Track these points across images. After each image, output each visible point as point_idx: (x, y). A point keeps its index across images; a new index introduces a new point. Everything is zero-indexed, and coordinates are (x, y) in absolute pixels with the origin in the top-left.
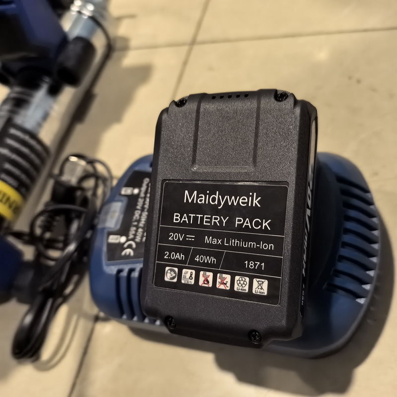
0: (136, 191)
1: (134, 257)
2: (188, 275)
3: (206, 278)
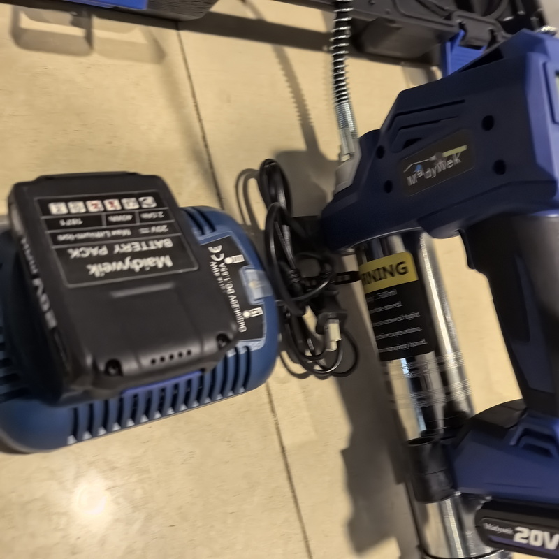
0: (247, 314)
1: (207, 246)
2: (131, 204)
3: (113, 205)
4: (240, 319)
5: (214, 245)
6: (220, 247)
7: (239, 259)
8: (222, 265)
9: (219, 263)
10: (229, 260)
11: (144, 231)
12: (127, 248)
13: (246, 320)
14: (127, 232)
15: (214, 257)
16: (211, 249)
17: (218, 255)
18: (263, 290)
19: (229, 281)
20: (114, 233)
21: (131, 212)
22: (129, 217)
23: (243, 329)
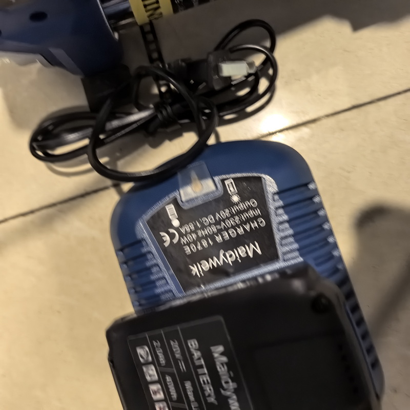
0: (235, 199)
1: (165, 250)
2: (151, 372)
3: (157, 392)
4: (242, 206)
5: (161, 241)
6: (162, 234)
7: (171, 210)
8: (183, 231)
9: (181, 235)
10: (176, 223)
11: (183, 366)
12: (209, 389)
13: (243, 199)
14: (188, 385)
15: (175, 241)
16: (167, 244)
17: (172, 236)
18: (201, 177)
19: (199, 222)
20: (192, 398)
21: (162, 375)
22: (168, 379)
23: (253, 203)
